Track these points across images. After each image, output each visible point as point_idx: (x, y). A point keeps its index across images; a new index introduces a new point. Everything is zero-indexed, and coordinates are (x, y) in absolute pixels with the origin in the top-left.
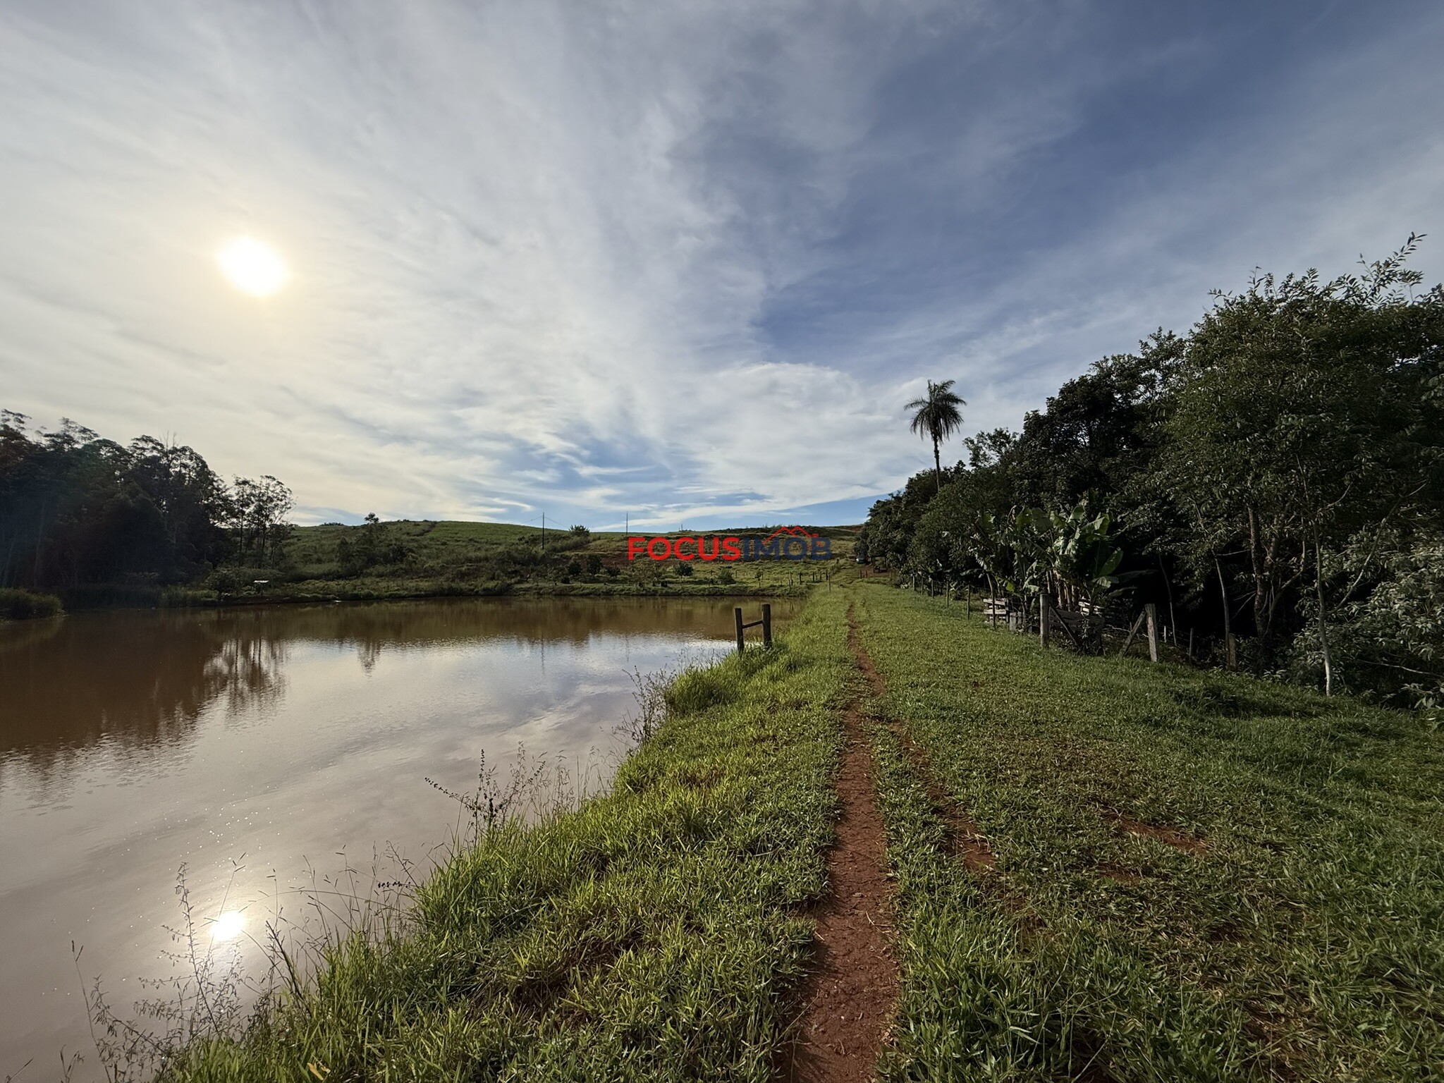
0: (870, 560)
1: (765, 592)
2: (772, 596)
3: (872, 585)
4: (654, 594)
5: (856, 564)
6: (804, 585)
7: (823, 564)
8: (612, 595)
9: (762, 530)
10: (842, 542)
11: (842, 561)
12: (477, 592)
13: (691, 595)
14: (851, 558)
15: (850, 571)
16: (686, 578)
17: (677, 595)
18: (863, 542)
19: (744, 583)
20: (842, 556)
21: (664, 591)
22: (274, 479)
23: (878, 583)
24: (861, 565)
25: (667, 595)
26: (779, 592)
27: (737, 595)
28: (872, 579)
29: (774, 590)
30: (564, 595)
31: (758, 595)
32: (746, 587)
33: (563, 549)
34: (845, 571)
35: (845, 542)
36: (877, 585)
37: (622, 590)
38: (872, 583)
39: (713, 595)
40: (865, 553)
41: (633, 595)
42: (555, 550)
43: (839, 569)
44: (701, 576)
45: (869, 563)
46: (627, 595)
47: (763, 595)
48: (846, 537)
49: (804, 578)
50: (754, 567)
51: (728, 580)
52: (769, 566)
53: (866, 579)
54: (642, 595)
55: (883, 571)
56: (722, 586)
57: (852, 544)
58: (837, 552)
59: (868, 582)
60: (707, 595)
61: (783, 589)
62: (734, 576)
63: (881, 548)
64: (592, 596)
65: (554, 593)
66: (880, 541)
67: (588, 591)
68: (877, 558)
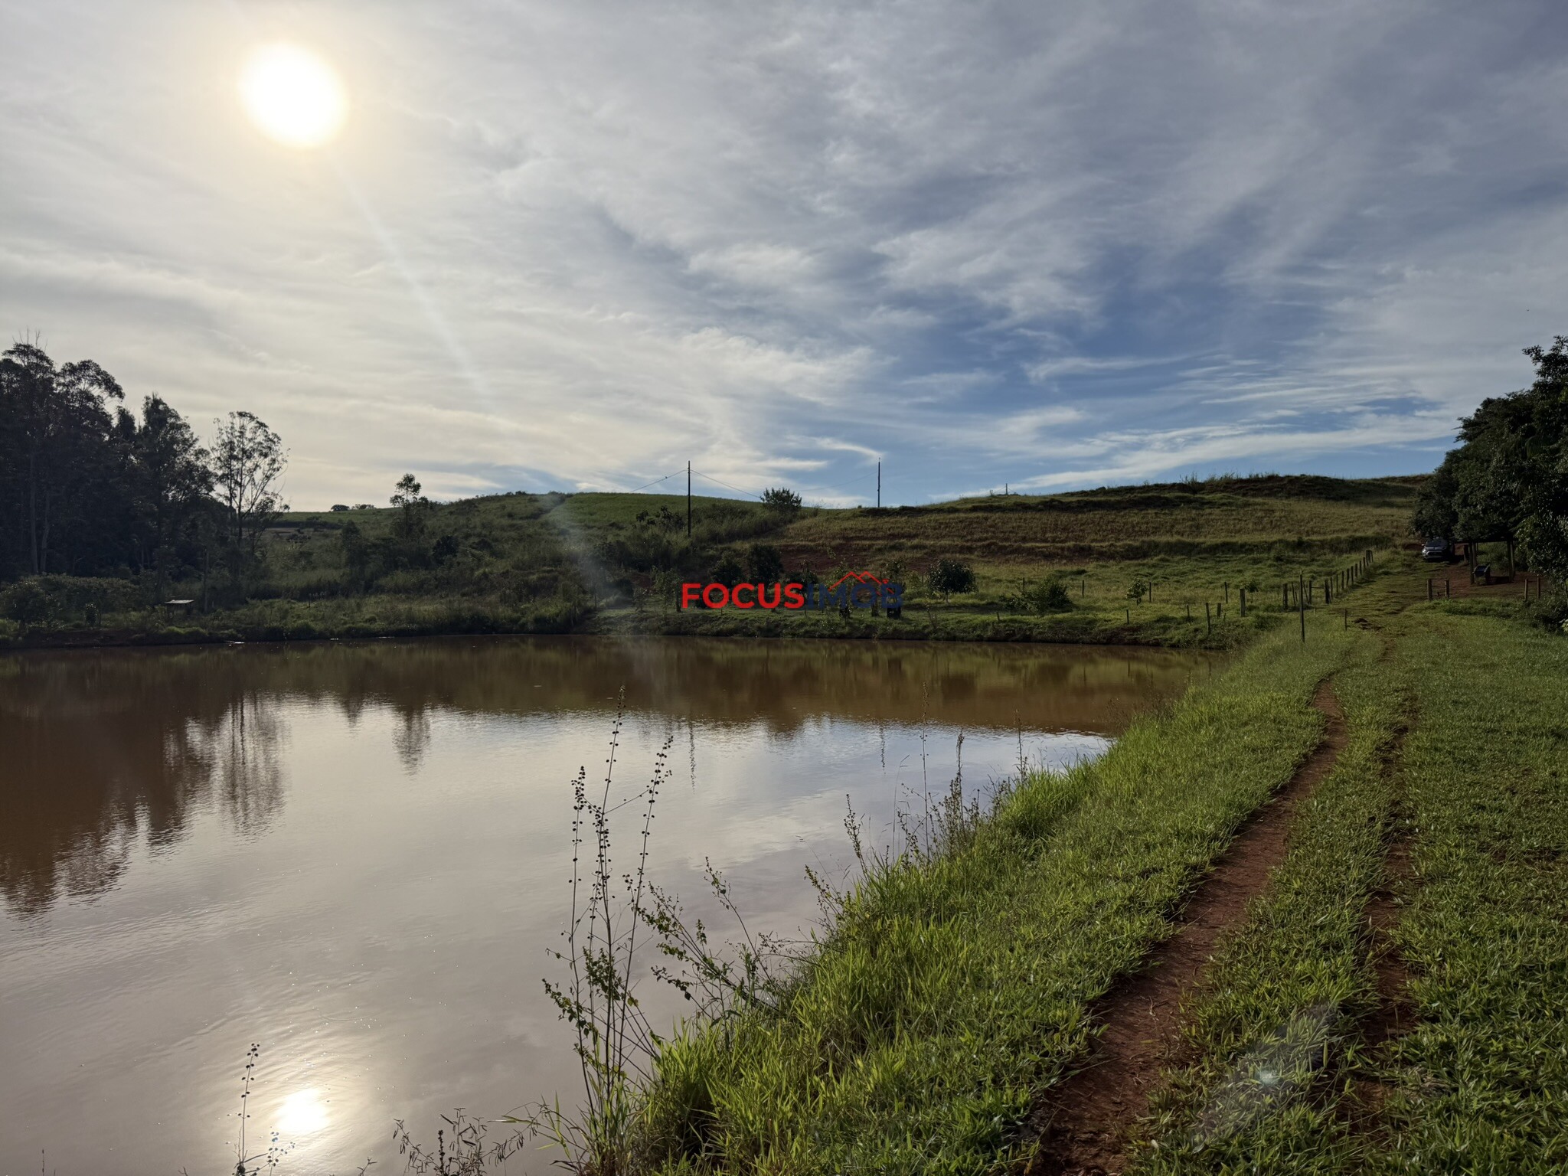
0: (1460, 552)
1: (1141, 636)
2: (1157, 645)
3: (1465, 620)
4: (866, 635)
5: (1420, 563)
6: (1250, 619)
7: (1329, 562)
8: (778, 635)
9: (1181, 487)
10: (1387, 511)
11: (1380, 556)
12: (524, 625)
13: (952, 638)
14: (1407, 547)
15: (1403, 579)
16: (959, 598)
17: (919, 637)
18: (1440, 505)
19: (1099, 609)
20: (1380, 542)
21: (890, 629)
22: (252, 418)
23: (1484, 612)
24: (1434, 565)
25: (894, 637)
26: (1175, 634)
27: (1064, 642)
28: (1463, 603)
29: (1165, 629)
30: (685, 634)
31: (1121, 642)
32: (1092, 622)
33: (732, 536)
34: (1386, 580)
35: (1394, 511)
36: (1479, 621)
37: (802, 625)
38: (1465, 612)
39: (1005, 640)
40: (1447, 533)
41: (822, 637)
42: (715, 538)
43: (1369, 576)
44: (995, 591)
45: (1461, 558)
46: (810, 635)
47: (1135, 643)
48: (1399, 500)
49: (1255, 598)
50: (1146, 570)
51: (1055, 599)
52: (1181, 568)
53: (1445, 602)
54: (842, 637)
55: (1500, 581)
56: (1032, 619)
57: (1408, 513)
58: (1370, 533)
59: (1451, 611)
60: (990, 640)
61: (1192, 626)
62: (1070, 594)
63: (1495, 518)
64: (736, 637)
65: (665, 629)
66: (1492, 497)
67: (731, 626)
68: (1482, 546)
